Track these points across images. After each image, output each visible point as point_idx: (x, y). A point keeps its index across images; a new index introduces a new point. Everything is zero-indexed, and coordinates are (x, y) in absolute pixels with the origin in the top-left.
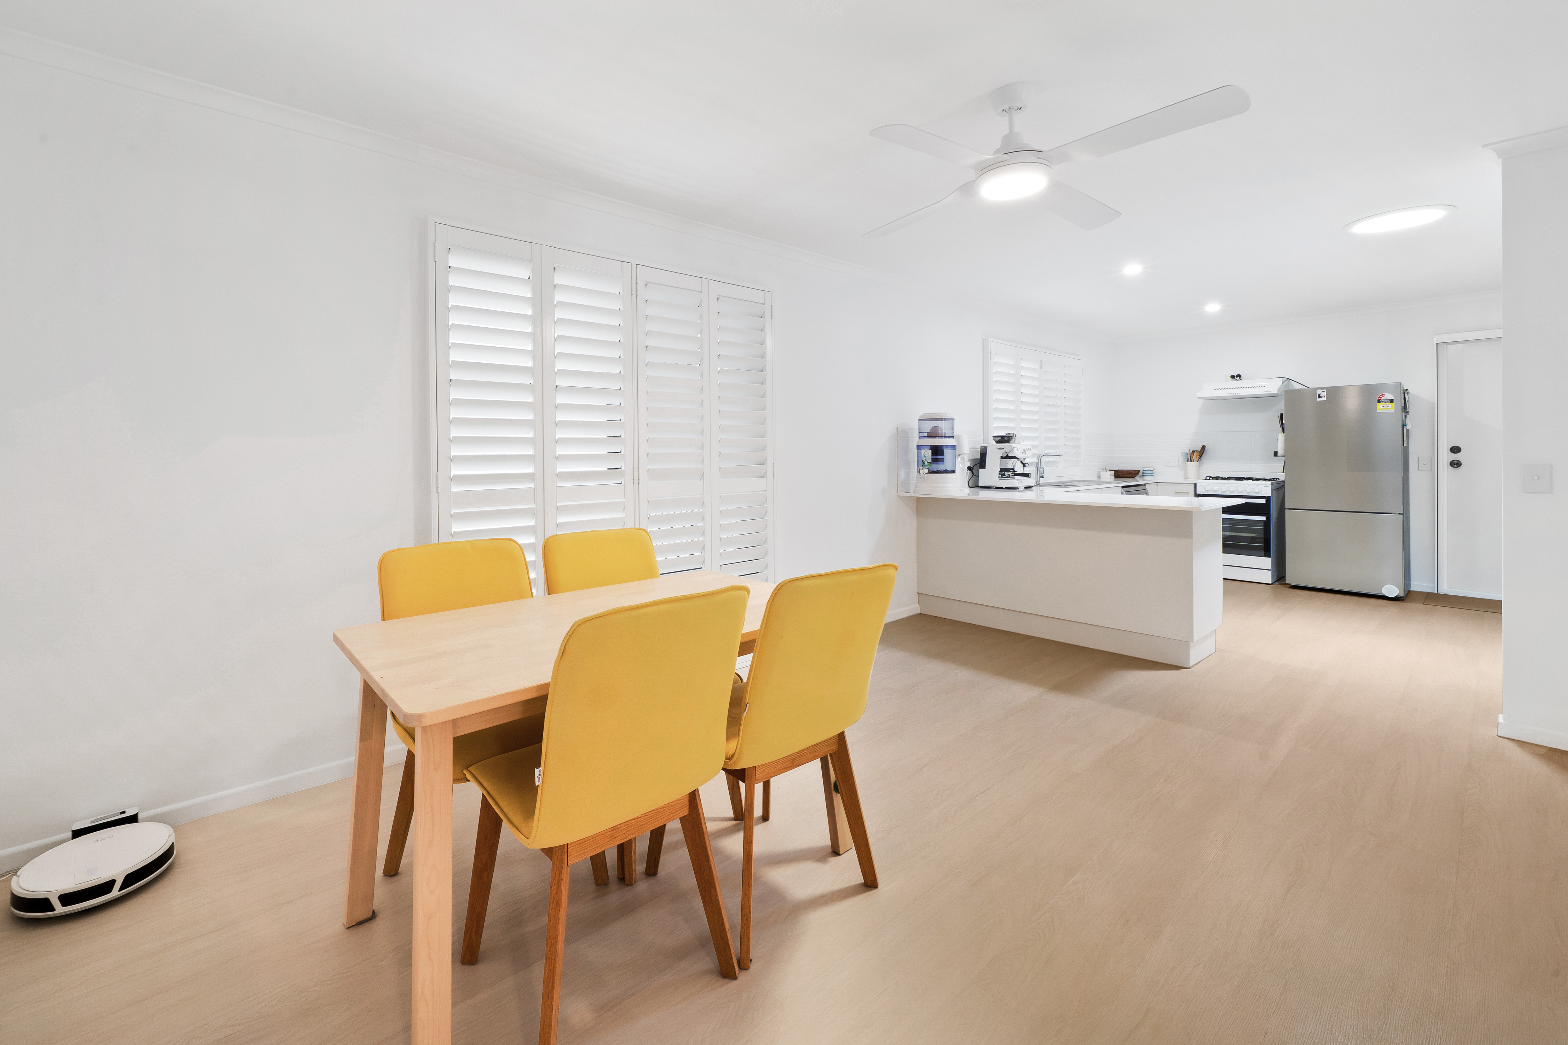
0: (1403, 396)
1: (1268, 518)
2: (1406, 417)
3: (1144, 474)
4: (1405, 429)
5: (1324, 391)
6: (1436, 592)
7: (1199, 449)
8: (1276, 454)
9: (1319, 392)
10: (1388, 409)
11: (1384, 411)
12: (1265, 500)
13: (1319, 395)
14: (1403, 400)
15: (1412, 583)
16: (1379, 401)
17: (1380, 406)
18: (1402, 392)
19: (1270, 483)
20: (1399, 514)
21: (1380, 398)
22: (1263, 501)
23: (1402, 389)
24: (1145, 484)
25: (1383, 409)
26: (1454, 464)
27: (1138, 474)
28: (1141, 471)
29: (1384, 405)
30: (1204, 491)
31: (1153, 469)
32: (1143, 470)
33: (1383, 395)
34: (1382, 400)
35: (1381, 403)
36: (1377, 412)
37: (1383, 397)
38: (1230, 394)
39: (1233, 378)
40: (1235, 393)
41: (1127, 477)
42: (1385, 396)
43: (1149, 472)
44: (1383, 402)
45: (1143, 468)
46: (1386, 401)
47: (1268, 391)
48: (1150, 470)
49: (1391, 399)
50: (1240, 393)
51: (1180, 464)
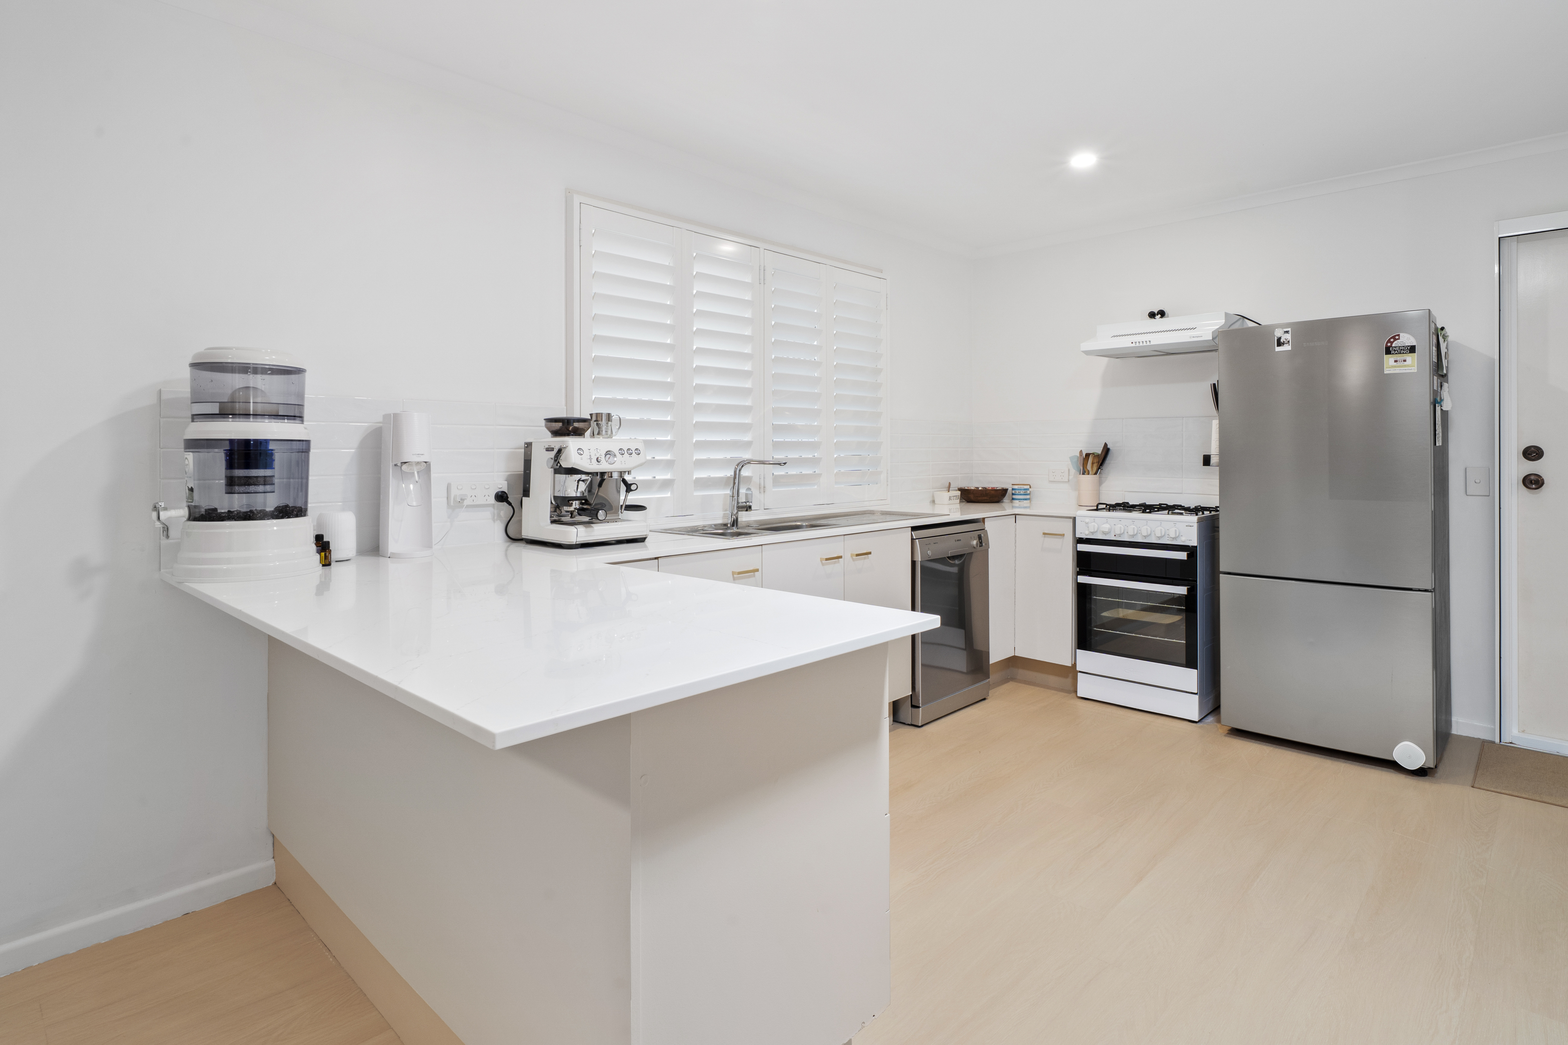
0: (1435, 341)
1: (1192, 591)
2: (1441, 386)
3: (1014, 497)
4: (1438, 409)
5: (1287, 332)
6: (1497, 740)
7: (1099, 450)
8: (1207, 460)
9: (1279, 333)
10: (1405, 366)
11: (1397, 371)
12: (1185, 554)
13: (1279, 339)
14: (1434, 349)
15: (1454, 719)
16: (1388, 351)
17: (1390, 360)
18: (1433, 330)
19: (1193, 519)
20: (1426, 591)
21: (1389, 344)
22: (1182, 556)
23: (1433, 326)
24: (984, 519)
25: (1395, 367)
26: (1531, 482)
27: (1005, 495)
28: (1010, 489)
29: (1398, 359)
30: (1087, 532)
31: (1028, 487)
32: (1013, 489)
33: (1397, 337)
34: (1395, 347)
35: (1393, 354)
36: (1385, 373)
37: (1396, 342)
38: (1134, 343)
39: (1152, 315)
40: (1143, 342)
41: (986, 501)
42: (1399, 339)
43: (1022, 493)
44: (1396, 352)
45: (1013, 485)
46: (1404, 350)
47: (1197, 337)
48: (1025, 489)
49: (1411, 346)
50: (1150, 341)
51: (1071, 477)
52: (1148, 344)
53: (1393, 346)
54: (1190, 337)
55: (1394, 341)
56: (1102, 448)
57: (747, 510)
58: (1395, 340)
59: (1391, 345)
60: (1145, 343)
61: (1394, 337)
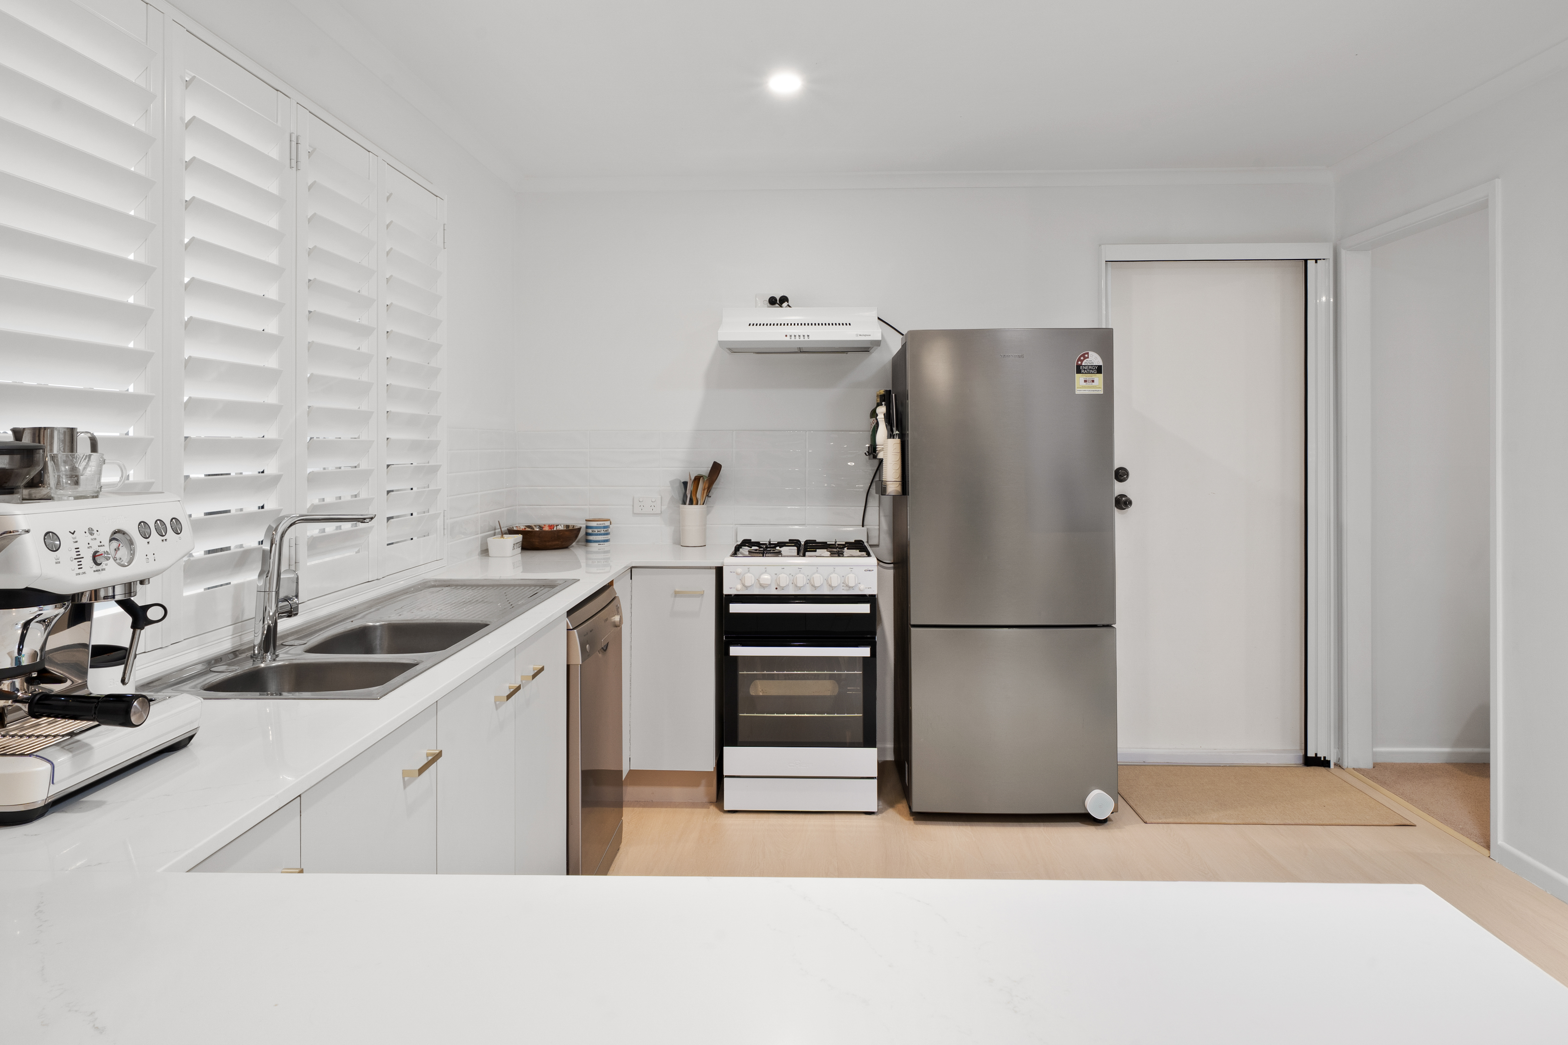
1: (874, 653)
3: (591, 538)
7: (705, 470)
10: (1093, 387)
16: (1079, 371)
17: (1080, 379)
21: (1079, 363)
22: (864, 608)
25: (1085, 387)
26: (1122, 503)
27: (577, 536)
28: (583, 528)
29: (1088, 378)
30: (737, 586)
31: (607, 523)
32: (587, 527)
33: (1086, 356)
34: (1085, 366)
35: (1083, 373)
36: (1076, 393)
37: (1085, 361)
38: (788, 336)
39: (772, 301)
40: (795, 336)
41: (556, 547)
42: (1088, 358)
43: (602, 532)
44: (1086, 371)
45: (586, 520)
46: (1092, 370)
47: (865, 335)
48: (605, 527)
49: (1098, 366)
50: (808, 336)
51: (664, 507)
52: (806, 339)
53: (1083, 364)
54: (857, 335)
55: (1084, 360)
56: (710, 469)
57: (289, 616)
58: (1085, 358)
59: (1082, 363)
60: (802, 337)
61: (1083, 355)
